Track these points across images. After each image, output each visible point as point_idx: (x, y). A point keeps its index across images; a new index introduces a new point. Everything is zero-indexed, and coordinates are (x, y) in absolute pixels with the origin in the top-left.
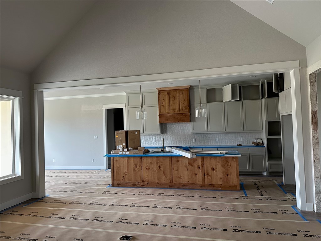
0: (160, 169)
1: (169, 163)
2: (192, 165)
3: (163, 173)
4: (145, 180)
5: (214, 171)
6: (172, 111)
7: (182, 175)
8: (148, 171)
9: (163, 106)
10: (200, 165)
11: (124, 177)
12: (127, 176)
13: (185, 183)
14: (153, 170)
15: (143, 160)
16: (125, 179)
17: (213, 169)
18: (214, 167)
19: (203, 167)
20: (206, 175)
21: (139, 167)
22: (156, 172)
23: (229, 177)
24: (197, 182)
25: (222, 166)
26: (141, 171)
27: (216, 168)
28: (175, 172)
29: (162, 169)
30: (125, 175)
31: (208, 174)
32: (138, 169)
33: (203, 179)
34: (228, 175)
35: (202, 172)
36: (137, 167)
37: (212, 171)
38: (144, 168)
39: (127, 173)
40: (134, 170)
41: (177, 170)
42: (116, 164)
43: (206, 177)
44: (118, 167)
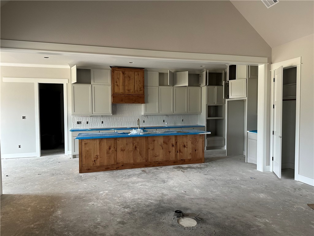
0: (136, 149)
1: (145, 143)
2: (166, 144)
3: (139, 152)
4: (119, 162)
5: (185, 148)
6: (127, 91)
7: (157, 154)
8: (123, 153)
9: (117, 85)
10: (174, 143)
11: (95, 161)
12: (98, 160)
13: (160, 160)
14: (129, 151)
15: (118, 141)
16: (96, 163)
17: (185, 146)
18: (185, 144)
19: (176, 145)
20: (178, 152)
21: (113, 149)
22: (132, 153)
23: (197, 152)
24: (171, 159)
25: (192, 143)
26: (115, 153)
27: (187, 145)
28: (150, 152)
29: (138, 149)
30: (96, 159)
31: (180, 151)
32: (112, 151)
33: (176, 155)
34: (195, 151)
35: (175, 149)
36: (111, 150)
37: (184, 148)
38: (119, 150)
39: (99, 157)
40: (108, 153)
41: (153, 150)
42: (85, 147)
43: (178, 154)
44: (88, 151)
